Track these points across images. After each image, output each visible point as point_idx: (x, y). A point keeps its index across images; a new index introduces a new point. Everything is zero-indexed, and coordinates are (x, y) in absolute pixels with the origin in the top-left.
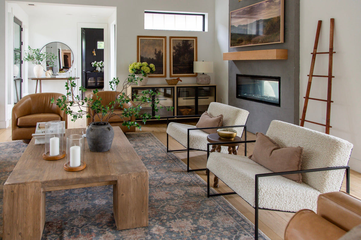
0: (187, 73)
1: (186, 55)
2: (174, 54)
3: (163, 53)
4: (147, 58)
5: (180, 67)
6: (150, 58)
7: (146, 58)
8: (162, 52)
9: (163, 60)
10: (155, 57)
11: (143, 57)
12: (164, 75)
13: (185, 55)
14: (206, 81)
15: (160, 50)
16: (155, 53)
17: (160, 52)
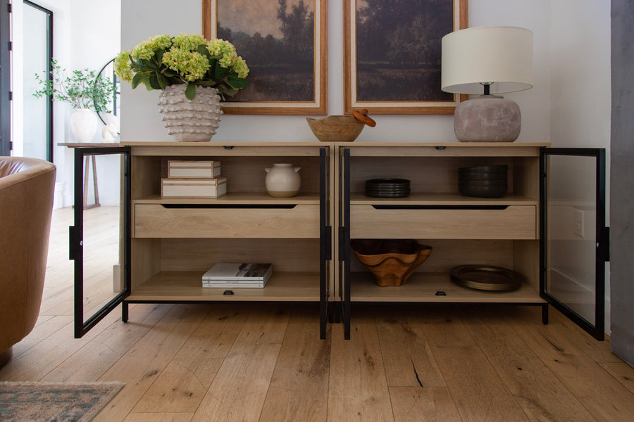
0: (421, 100)
1: (417, 22)
2: (365, 19)
3: (312, 15)
4: (249, 36)
5: (388, 72)
6: (258, 35)
7: (243, 33)
8: (309, 11)
9: (312, 44)
10: (282, 30)
11: (230, 31)
12: (317, 104)
13: (414, 23)
14: (494, 123)
15: (302, 3)
16: (282, 15)
17: (300, 10)
